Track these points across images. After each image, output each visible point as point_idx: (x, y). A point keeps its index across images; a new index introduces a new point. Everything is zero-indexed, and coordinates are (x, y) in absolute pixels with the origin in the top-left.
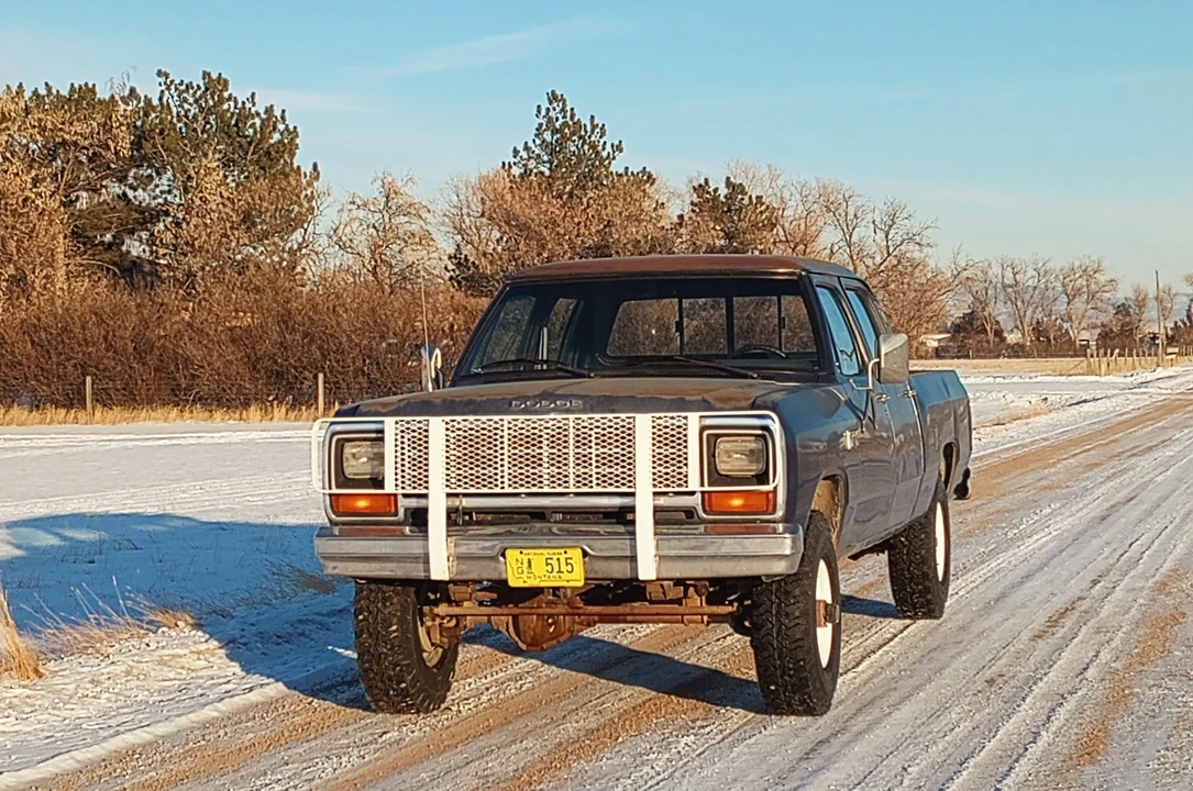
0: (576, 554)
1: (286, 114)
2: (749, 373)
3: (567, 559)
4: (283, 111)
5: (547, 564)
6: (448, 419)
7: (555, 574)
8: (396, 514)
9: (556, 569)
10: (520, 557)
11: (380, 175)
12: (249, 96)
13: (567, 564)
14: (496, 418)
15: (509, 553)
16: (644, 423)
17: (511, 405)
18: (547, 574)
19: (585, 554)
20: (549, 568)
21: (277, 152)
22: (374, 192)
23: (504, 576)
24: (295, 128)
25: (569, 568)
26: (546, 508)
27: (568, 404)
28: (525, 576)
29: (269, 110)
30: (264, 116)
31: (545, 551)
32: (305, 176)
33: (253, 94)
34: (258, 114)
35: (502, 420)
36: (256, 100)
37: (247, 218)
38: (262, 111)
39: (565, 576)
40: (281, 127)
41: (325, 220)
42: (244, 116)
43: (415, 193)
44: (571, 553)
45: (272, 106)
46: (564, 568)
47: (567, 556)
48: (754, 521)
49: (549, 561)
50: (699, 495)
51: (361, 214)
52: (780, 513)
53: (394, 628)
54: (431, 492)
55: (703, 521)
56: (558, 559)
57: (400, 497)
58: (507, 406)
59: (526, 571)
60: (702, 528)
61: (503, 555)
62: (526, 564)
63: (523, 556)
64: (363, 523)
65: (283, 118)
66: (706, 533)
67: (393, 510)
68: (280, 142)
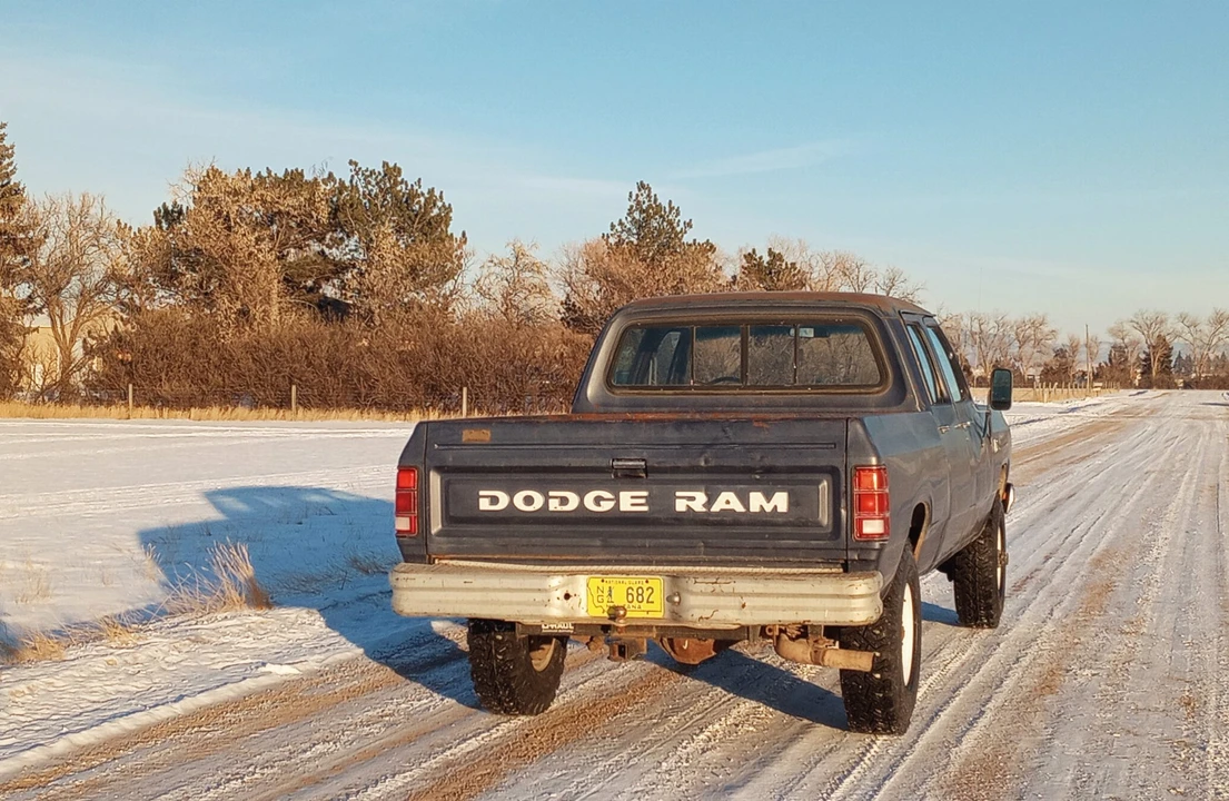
1: (444, 194)
4: (441, 192)
11: (512, 241)
12: (416, 180)
21: (436, 223)
22: (506, 254)
24: (450, 205)
29: (431, 191)
30: (427, 196)
32: (457, 241)
33: (420, 179)
34: (423, 194)
36: (421, 184)
37: (413, 271)
38: (426, 192)
40: (440, 204)
41: (469, 275)
42: (412, 195)
43: (538, 255)
45: (433, 189)
51: (498, 270)
65: (441, 197)
68: (439, 215)
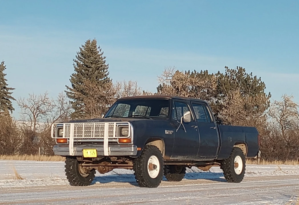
0: (95, 151)
1: (261, 78)
2: (150, 118)
4: (260, 78)
6: (74, 123)
8: (67, 143)
11: (284, 95)
12: (250, 73)
14: (82, 123)
15: (84, 150)
16: (106, 124)
19: (97, 151)
20: (91, 154)
21: (257, 89)
22: (281, 100)
23: (83, 155)
24: (263, 82)
25: (94, 153)
26: (92, 142)
28: (86, 155)
29: (255, 77)
30: (254, 79)
31: (90, 150)
32: (267, 96)
33: (252, 73)
34: (252, 78)
36: (252, 74)
37: (246, 107)
38: (253, 77)
40: (260, 82)
42: (248, 78)
43: (293, 100)
45: (256, 76)
48: (128, 145)
49: (90, 152)
50: (118, 139)
51: (278, 106)
52: (132, 143)
53: (71, 167)
54: (70, 138)
55: (119, 144)
56: (92, 151)
57: (67, 139)
58: (86, 121)
60: (119, 146)
61: (83, 151)
62: (87, 153)
63: (86, 151)
64: (62, 145)
65: (260, 79)
66: (120, 147)
67: (66, 142)
68: (259, 86)
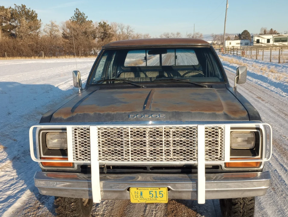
0: (164, 190)
3: (160, 192)
5: (150, 194)
6: (99, 126)
7: (153, 198)
8: (73, 167)
9: (154, 195)
10: (136, 191)
11: (51, 21)
12: (29, 8)
13: (160, 194)
14: (124, 126)
16: (201, 129)
17: (129, 116)
18: (150, 198)
19: (169, 189)
20: (151, 196)
23: (129, 198)
25: (161, 196)
26: (148, 166)
27: (158, 116)
28: (138, 199)
29: (33, 10)
31: (150, 189)
32: (39, 21)
35: (128, 127)
37: (30, 27)
38: (31, 11)
39: (159, 199)
40: (35, 13)
41: (42, 28)
44: (162, 189)
46: (158, 195)
47: (160, 190)
49: (151, 193)
52: (262, 167)
56: (156, 192)
58: (127, 117)
59: (139, 196)
61: (128, 190)
62: (139, 194)
63: (138, 190)
64: (57, 171)
68: (35, 15)
